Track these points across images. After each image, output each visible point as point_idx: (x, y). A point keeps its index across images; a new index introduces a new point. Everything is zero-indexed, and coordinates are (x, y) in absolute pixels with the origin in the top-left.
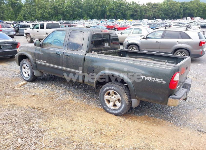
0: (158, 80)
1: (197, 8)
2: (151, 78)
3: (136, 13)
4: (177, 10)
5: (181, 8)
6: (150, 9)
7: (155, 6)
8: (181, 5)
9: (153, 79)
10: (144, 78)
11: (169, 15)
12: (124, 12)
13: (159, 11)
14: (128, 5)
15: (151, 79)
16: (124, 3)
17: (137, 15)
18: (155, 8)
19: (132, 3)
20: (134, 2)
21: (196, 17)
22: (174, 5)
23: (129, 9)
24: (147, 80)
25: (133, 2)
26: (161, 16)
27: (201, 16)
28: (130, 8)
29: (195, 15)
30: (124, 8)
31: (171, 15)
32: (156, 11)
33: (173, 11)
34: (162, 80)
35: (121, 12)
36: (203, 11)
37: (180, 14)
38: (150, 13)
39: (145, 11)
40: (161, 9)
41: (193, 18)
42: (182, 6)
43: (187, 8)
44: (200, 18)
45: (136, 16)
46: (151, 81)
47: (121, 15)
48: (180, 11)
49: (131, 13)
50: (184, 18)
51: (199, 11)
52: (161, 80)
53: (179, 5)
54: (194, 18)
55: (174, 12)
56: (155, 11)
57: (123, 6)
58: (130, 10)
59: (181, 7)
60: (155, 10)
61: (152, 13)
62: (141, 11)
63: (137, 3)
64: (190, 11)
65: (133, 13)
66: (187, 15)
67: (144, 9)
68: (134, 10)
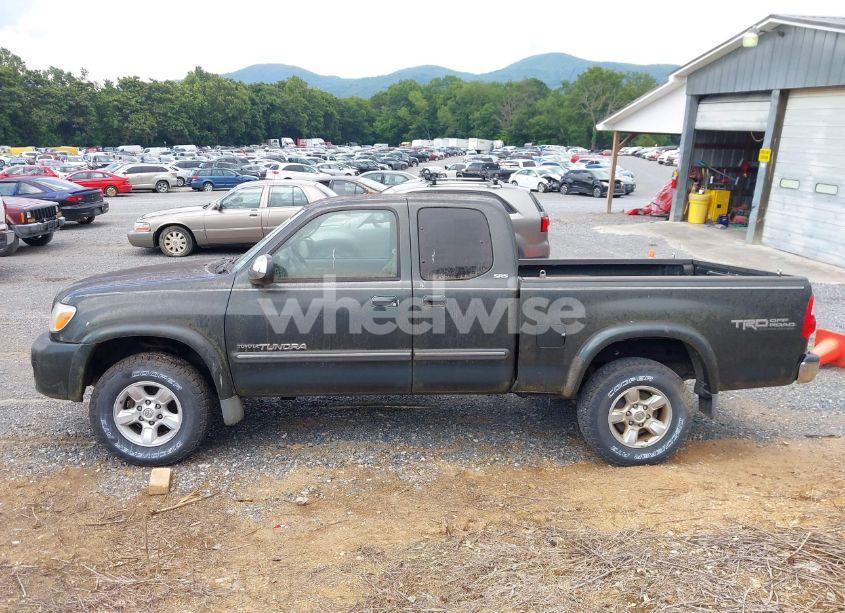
0: (776, 323)
1: (306, 108)
2: (758, 321)
3: (81, 120)
4: (242, 112)
5: (256, 107)
6: (141, 103)
7: (157, 95)
8: (254, 96)
9: (764, 323)
10: (741, 325)
11: (218, 130)
12: (21, 113)
13: (178, 113)
14: (37, 83)
15: (760, 323)
16: (17, 74)
17: (87, 128)
18: (161, 101)
19: (50, 77)
20: (62, 72)
21: (309, 137)
22: (229, 94)
23: (47, 103)
24: (750, 329)
25: (58, 74)
26: (191, 133)
27: (323, 132)
28: (48, 94)
29: (306, 131)
30: (19, 96)
31: (224, 129)
32: (169, 114)
33: (230, 115)
34: (787, 320)
35: (8, 111)
36: (324, 116)
37: (255, 124)
38: (143, 122)
39: (120, 110)
40: (183, 106)
41: (302, 141)
42: (257, 100)
43: (273, 107)
44: (322, 141)
45: (82, 130)
46: (758, 328)
47: (8, 124)
48: (254, 117)
49: (58, 119)
50: (272, 140)
51: (313, 117)
52: (783, 320)
53: (245, 95)
54: (305, 140)
55: (234, 118)
56: (165, 115)
57: (14, 85)
58: (48, 106)
59: (254, 103)
60: (160, 109)
61: (151, 121)
62: (101, 111)
63: (77, 75)
64: (285, 114)
65: (64, 118)
66: (280, 129)
67: (116, 103)
68: (71, 107)
